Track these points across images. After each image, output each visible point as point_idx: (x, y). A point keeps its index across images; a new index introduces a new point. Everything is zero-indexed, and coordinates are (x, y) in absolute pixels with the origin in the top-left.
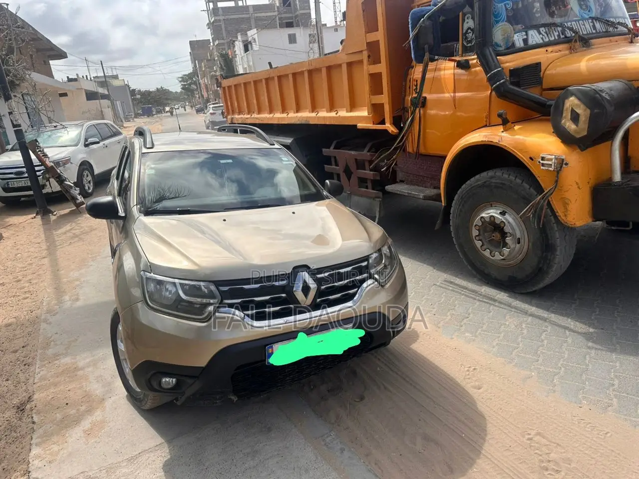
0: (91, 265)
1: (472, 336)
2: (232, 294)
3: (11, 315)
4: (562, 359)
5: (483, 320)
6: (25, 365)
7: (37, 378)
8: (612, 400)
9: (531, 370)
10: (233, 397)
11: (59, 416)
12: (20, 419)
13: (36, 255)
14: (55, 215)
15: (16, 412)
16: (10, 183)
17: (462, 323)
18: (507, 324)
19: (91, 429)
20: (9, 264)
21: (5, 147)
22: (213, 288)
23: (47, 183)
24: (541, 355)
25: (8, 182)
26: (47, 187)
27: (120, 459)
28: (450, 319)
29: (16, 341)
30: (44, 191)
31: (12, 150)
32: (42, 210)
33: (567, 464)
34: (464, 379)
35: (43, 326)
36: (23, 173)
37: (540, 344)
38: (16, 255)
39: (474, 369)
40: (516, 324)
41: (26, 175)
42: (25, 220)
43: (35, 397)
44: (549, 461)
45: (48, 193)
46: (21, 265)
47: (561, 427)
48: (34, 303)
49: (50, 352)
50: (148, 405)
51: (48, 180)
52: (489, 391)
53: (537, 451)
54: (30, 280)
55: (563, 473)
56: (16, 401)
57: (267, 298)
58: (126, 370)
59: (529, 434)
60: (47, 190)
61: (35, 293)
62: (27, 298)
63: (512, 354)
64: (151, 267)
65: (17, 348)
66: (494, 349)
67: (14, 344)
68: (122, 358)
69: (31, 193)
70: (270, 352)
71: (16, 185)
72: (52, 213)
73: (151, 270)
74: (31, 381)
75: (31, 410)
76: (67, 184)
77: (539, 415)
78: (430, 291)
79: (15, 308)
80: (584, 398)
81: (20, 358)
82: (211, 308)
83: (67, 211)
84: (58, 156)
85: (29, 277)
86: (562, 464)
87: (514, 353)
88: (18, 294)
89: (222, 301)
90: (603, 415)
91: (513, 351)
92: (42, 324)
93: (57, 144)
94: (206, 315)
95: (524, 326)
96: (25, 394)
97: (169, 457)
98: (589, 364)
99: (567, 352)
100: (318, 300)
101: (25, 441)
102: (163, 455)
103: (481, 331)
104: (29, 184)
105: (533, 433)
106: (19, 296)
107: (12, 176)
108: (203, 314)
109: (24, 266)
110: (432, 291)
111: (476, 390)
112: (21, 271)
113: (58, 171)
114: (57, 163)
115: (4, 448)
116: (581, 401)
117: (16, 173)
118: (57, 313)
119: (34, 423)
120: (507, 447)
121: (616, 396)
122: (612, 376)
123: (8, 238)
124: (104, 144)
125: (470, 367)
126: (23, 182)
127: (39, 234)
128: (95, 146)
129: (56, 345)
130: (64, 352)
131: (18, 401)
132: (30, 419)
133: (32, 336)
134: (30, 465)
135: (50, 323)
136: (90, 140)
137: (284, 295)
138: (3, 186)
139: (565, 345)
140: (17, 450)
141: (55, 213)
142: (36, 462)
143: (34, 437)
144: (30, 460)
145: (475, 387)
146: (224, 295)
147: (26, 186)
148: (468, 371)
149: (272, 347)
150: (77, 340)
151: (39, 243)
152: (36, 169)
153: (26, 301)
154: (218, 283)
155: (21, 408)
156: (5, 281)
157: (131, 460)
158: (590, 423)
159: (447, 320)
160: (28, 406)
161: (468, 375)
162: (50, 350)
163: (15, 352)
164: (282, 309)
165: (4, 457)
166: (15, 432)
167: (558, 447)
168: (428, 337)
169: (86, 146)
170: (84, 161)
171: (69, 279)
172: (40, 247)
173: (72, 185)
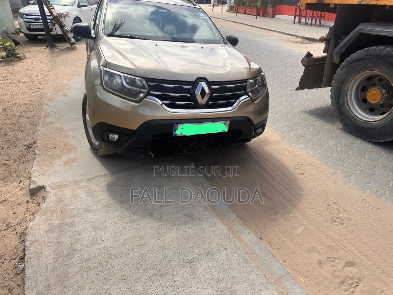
0: (76, 79)
1: (304, 147)
2: (156, 88)
3: (27, 99)
4: (359, 166)
5: (313, 138)
6: (33, 125)
7: (40, 132)
8: (386, 192)
9: (338, 169)
10: (151, 154)
11: (50, 153)
12: (28, 152)
13: (44, 69)
14: (58, 49)
15: (26, 149)
16: (31, 25)
17: (300, 139)
18: (328, 143)
19: (68, 162)
20: (29, 72)
21: (29, 2)
22: (144, 82)
23: (54, 28)
24: (346, 162)
25: (30, 24)
26: (54, 31)
27: (82, 179)
28: (292, 136)
29: (29, 113)
30: (52, 33)
31: (33, 4)
32: (50, 44)
33: (349, 221)
34: (294, 168)
35: (45, 107)
36: (39, 19)
37: (347, 156)
38: (33, 68)
39: (302, 164)
40: (334, 144)
41: (41, 21)
42: (40, 49)
43: (37, 142)
44: (338, 218)
45: (54, 35)
46: (35, 74)
47: (350, 201)
48: (41, 95)
49: (48, 120)
50: (101, 153)
51: (54, 25)
52: (308, 177)
53: (331, 212)
54: (40, 82)
55: (345, 225)
56: (26, 143)
57: (178, 95)
58: (90, 133)
59: (329, 202)
60: (53, 33)
61: (42, 89)
62: (38, 91)
63: (328, 159)
64: (107, 64)
65: (30, 116)
66: (317, 156)
67: (28, 114)
68: (88, 125)
69: (44, 33)
70: (176, 128)
71: (35, 27)
72: (56, 47)
73: (107, 66)
74: (36, 133)
75: (35, 148)
76: (65, 29)
77: (337, 194)
78: (283, 119)
79: (30, 96)
80: (368, 188)
81: (30, 121)
82: (142, 95)
83: (65, 47)
84: (61, 11)
85: (39, 81)
86: (345, 220)
87: (329, 159)
88: (32, 89)
89: (149, 91)
90: (378, 199)
91: (329, 158)
92: (45, 106)
93: (61, 4)
94: (139, 98)
95: (339, 145)
96: (32, 140)
97: (111, 181)
98: (377, 171)
99: (363, 163)
100: (210, 103)
101: (30, 163)
102: (108, 180)
103: (311, 144)
104: (43, 27)
105: (331, 202)
106: (33, 90)
107: (33, 21)
108: (137, 98)
109: (37, 74)
110: (284, 119)
111: (300, 175)
112: (35, 77)
113: (61, 20)
114: (60, 16)
115: (18, 165)
116: (366, 190)
117: (35, 19)
118: (54, 101)
119: (35, 154)
120: (313, 207)
121: (389, 190)
122: (390, 180)
123: (29, 58)
124: (90, 8)
125: (299, 163)
126: (39, 25)
127: (47, 58)
128: (84, 8)
129: (52, 117)
130: (56, 121)
131: (28, 143)
132: (34, 153)
133: (38, 111)
134: (31, 174)
135: (49, 106)
136: (81, 4)
137: (189, 95)
138: (27, 27)
139: (363, 159)
140: (25, 167)
141: (58, 48)
142: (35, 173)
143: (35, 161)
144: (32, 172)
145: (300, 174)
146: (151, 88)
147: (41, 28)
148: (298, 164)
149: (177, 126)
150: (64, 116)
151: (47, 63)
152: (47, 18)
153: (36, 93)
154: (148, 80)
155: (29, 147)
156: (25, 81)
157: (89, 180)
158: (368, 202)
159: (291, 136)
160: (33, 146)
161: (297, 166)
162: (48, 119)
163: (28, 118)
164: (186, 104)
165: (18, 170)
166: (25, 158)
167: (345, 211)
168: (276, 144)
169: (79, 7)
170: (76, 17)
171: (62, 84)
172: (47, 65)
173: (69, 30)
